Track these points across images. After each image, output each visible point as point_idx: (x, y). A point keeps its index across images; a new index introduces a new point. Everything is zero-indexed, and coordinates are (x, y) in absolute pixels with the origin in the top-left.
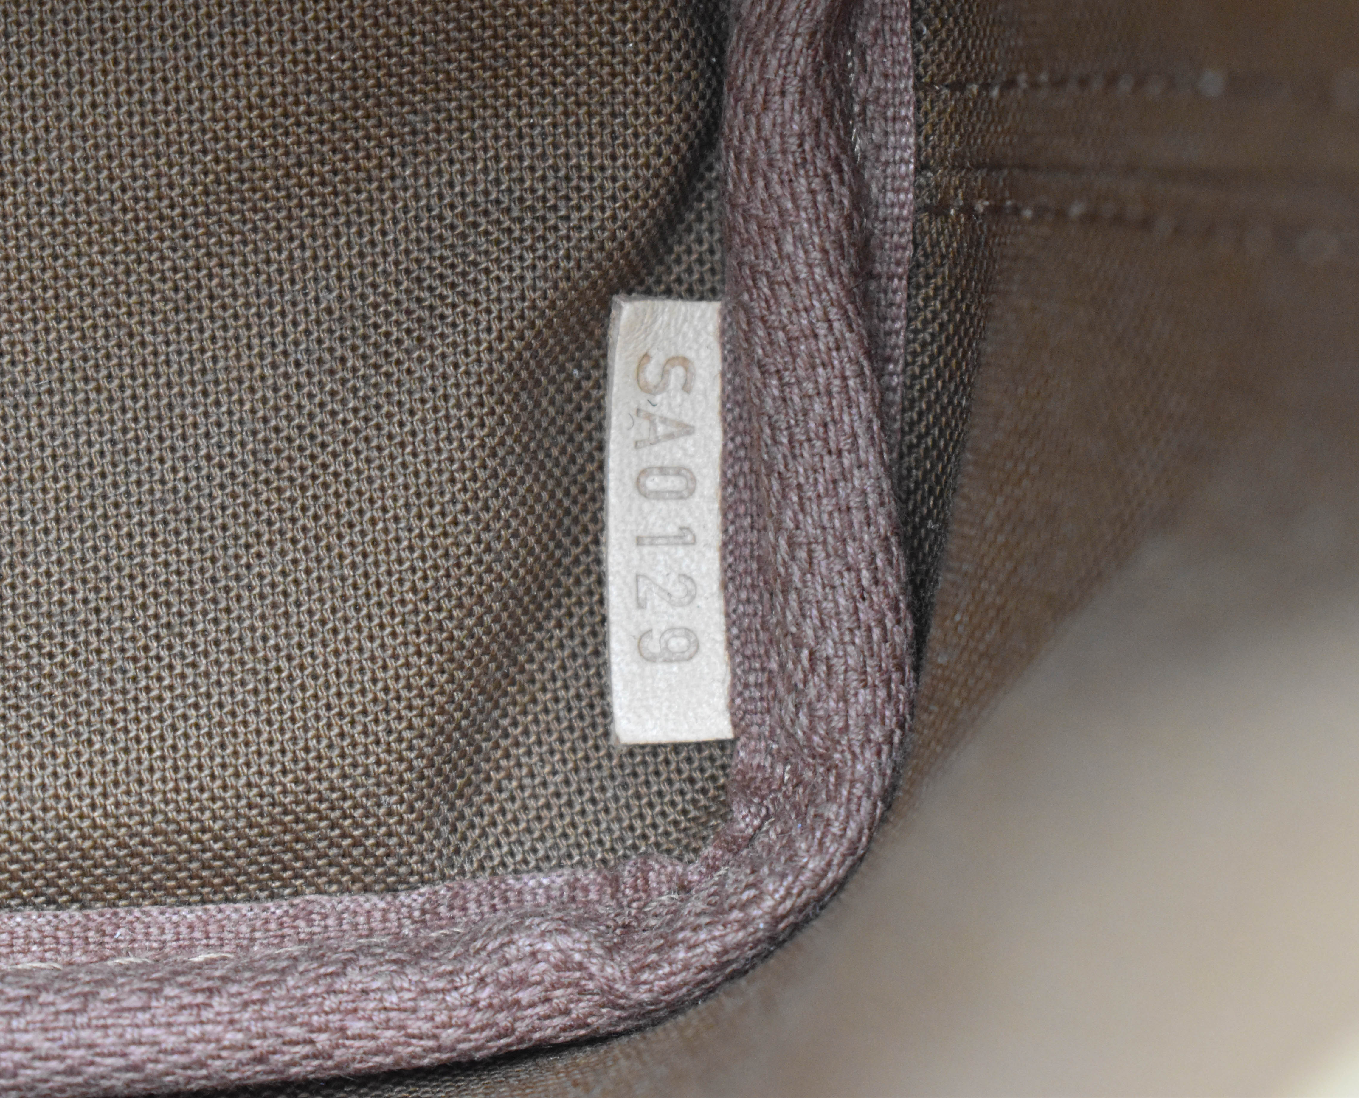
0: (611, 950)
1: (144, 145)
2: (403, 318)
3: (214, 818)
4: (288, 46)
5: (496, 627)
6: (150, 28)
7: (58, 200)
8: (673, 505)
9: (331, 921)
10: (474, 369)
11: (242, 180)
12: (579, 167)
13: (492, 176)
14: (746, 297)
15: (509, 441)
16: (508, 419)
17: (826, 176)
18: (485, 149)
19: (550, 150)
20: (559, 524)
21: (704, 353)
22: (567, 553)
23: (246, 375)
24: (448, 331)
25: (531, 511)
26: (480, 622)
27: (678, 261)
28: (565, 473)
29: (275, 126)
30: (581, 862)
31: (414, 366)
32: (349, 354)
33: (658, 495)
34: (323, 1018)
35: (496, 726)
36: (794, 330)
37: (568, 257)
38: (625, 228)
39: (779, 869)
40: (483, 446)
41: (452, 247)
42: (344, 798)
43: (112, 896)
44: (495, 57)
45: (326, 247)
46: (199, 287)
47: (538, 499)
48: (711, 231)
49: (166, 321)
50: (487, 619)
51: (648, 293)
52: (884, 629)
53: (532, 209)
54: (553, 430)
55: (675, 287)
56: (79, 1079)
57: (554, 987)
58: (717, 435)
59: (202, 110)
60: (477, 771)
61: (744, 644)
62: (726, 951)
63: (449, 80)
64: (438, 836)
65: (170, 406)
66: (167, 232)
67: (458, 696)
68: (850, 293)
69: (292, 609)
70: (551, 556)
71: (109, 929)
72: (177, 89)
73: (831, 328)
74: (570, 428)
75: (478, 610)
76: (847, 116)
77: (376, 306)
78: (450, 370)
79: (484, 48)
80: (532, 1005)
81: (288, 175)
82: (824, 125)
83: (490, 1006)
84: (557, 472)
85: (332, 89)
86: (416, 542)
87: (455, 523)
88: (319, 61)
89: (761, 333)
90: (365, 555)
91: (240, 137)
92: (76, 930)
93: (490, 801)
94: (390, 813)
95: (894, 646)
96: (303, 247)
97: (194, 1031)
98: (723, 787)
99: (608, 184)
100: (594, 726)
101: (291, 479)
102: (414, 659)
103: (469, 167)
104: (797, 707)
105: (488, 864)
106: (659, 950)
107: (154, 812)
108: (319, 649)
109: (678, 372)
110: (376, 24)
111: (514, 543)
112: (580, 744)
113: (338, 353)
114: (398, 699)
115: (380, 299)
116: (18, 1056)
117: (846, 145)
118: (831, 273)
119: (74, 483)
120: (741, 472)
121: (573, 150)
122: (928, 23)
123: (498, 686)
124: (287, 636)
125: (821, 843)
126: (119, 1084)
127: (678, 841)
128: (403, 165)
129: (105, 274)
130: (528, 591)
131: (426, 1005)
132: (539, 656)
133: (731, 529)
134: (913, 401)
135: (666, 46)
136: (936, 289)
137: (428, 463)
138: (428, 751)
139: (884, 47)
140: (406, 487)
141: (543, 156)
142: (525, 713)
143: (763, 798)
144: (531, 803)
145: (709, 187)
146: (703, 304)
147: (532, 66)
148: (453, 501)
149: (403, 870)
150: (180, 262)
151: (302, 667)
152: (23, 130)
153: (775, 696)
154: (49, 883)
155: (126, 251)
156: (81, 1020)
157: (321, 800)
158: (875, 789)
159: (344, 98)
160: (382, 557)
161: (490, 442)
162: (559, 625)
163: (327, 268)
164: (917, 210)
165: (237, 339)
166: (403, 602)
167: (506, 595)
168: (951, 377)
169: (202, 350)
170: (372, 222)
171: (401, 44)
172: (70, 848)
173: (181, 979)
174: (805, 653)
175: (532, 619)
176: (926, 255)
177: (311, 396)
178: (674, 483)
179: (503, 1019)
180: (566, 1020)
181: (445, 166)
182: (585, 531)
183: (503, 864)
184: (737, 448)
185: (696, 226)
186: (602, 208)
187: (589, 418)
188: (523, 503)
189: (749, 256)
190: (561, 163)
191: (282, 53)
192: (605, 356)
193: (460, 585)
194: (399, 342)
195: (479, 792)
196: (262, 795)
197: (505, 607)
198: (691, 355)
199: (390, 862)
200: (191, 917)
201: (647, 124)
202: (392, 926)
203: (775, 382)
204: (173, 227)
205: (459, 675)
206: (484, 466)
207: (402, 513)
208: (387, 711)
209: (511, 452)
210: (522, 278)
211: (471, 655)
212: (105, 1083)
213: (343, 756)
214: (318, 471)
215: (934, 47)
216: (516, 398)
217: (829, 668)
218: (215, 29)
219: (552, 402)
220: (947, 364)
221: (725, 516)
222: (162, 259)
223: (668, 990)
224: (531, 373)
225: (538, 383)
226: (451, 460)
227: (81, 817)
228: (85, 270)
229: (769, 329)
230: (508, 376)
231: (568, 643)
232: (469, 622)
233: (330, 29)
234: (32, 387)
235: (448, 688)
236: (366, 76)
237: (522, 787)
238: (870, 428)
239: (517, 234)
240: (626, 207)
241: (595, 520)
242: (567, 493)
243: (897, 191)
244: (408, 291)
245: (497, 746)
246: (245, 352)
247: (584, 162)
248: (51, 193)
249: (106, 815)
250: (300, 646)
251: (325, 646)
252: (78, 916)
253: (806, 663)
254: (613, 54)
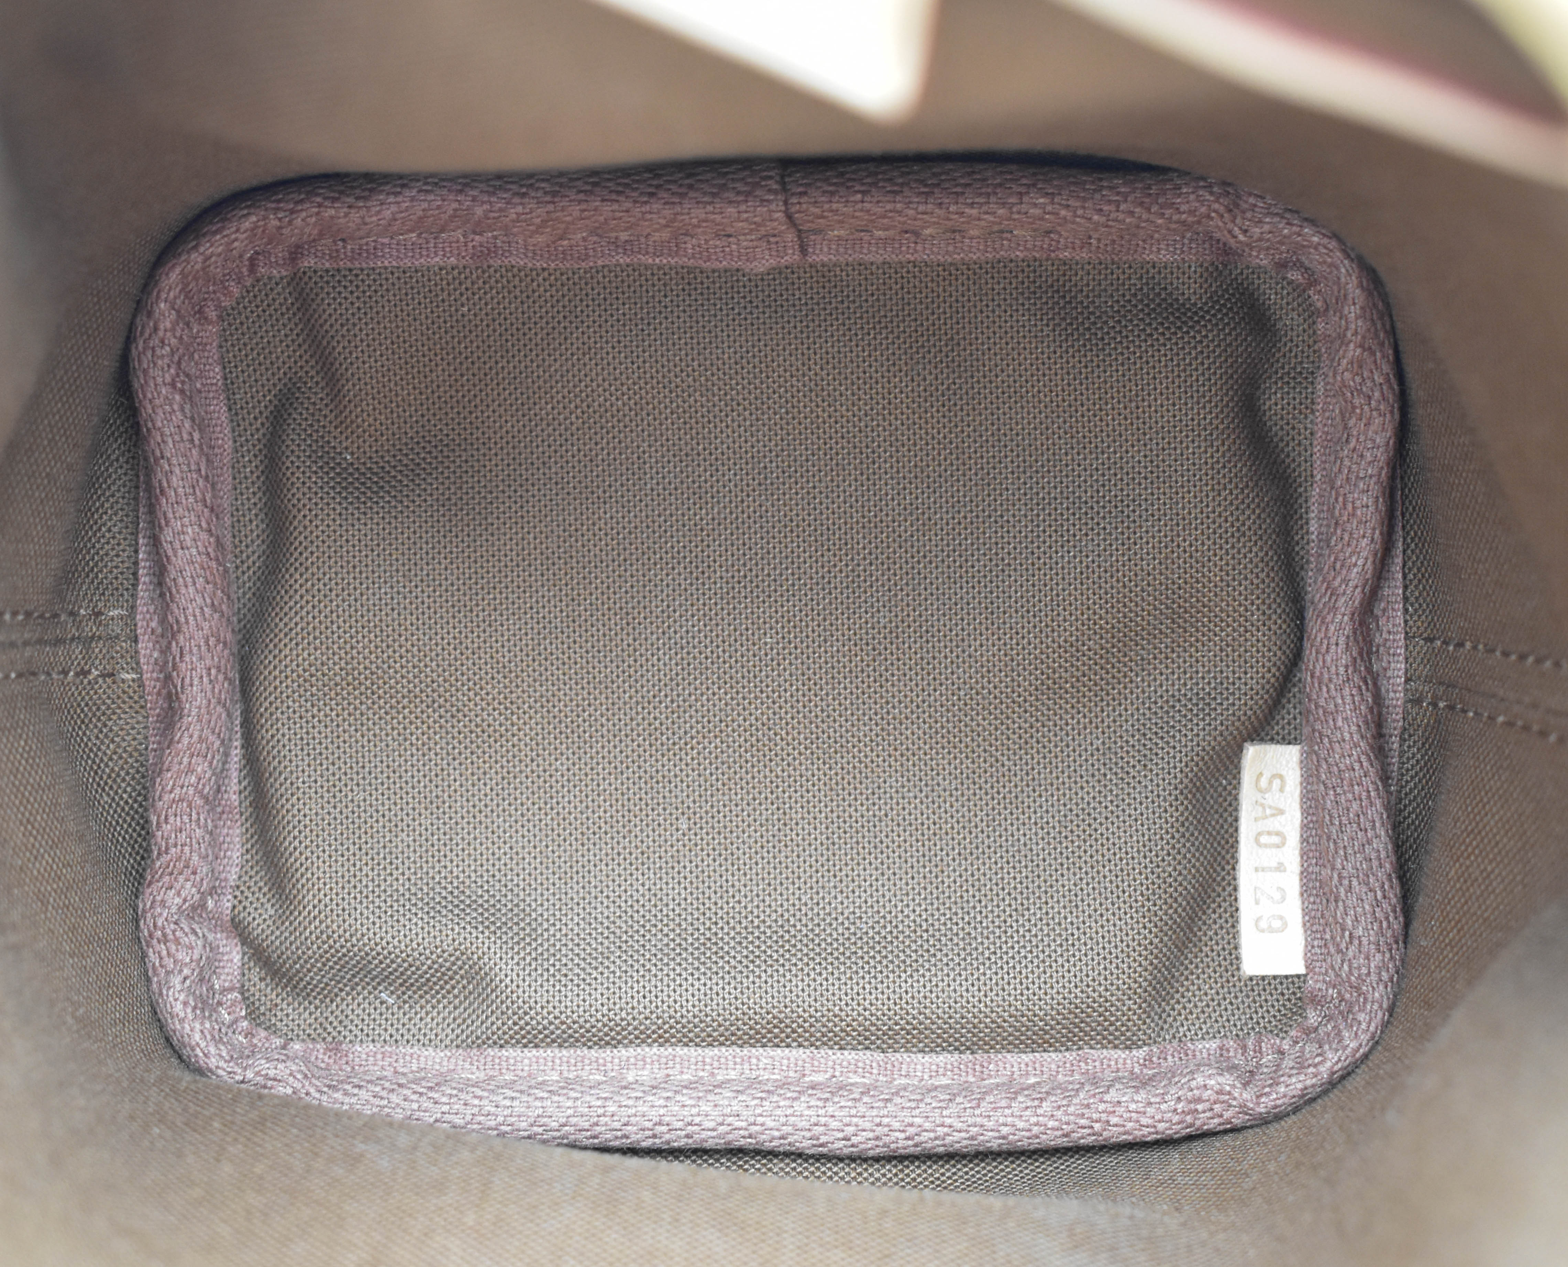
0: (1245, 1085)
1: (1006, 666)
2: (1136, 754)
3: (1040, 1009)
4: (1080, 617)
5: (1184, 914)
6: (1010, 607)
7: (962, 693)
8: (1274, 850)
9: (1097, 1064)
10: (1173, 781)
11: (1055, 683)
12: (1227, 678)
13: (1182, 681)
14: (1316, 748)
15: (1191, 819)
16: (1190, 807)
17: (1360, 687)
18: (1179, 668)
19: (1212, 669)
20: (1215, 860)
21: (1290, 772)
22: (1219, 875)
23: (1055, 781)
24: (1160, 762)
25: (1202, 854)
26: (1176, 911)
27: (1277, 724)
28: (1218, 833)
29: (1072, 656)
30: (1225, 1035)
31: (1142, 779)
32: (1108, 772)
33: (1266, 846)
34: (1098, 1115)
35: (1182, 964)
36: (1342, 766)
37: (1222, 724)
38: (1251, 709)
39: (1334, 1046)
40: (1177, 821)
41: (1162, 718)
42: (1106, 1001)
43: (987, 1047)
44: (1185, 622)
45: (1097, 717)
46: (1032, 737)
47: (1205, 847)
48: (1295, 708)
49: (1015, 754)
50: (1180, 910)
51: (1262, 740)
52: (1389, 922)
53: (1203, 699)
54: (1212, 812)
55: (1276, 737)
56: (976, 1142)
57: (1215, 1103)
58: (1298, 815)
59: (1035, 648)
60: (1172, 988)
61: (1312, 925)
62: (1306, 1088)
63: (1161, 633)
64: (1153, 1021)
65: (1017, 797)
66: (1017, 709)
67: (1164, 950)
68: (1372, 748)
69: (1080, 903)
70: (1211, 877)
71: (985, 1064)
72: (1023, 638)
73: (1362, 766)
74: (1221, 810)
75: (1175, 905)
76: (1370, 653)
77: (1122, 748)
78: (1161, 782)
79: (1179, 617)
80: (1204, 1112)
81: (1078, 681)
82: (1358, 661)
83: (1183, 1112)
84: (1214, 833)
85: (1101, 638)
86: (1143, 870)
87: (1163, 860)
88: (1095, 624)
89: (1325, 767)
90: (1117, 876)
91: (1054, 662)
92: (970, 1065)
93: (1178, 1002)
94: (1129, 1009)
95: (1393, 930)
96: (1085, 717)
97: (1034, 1120)
98: (1300, 999)
99: (1243, 687)
100: (1231, 964)
101: (1078, 836)
102: (1142, 931)
103: (1170, 677)
104: (1343, 961)
105: (1177, 1035)
106: (1270, 1086)
107: (1010, 1006)
108: (1093, 924)
109: (1277, 783)
110: (1125, 606)
111: (1193, 871)
112: (1225, 974)
113: (1102, 772)
114: (1134, 951)
115: (1124, 744)
116: (946, 1130)
117: (1369, 670)
118: (1362, 737)
119: (967, 835)
120: (1311, 835)
121: (1225, 669)
122: (1412, 606)
123: (1184, 943)
124: (1077, 917)
125: (1356, 1034)
126: (995, 1145)
127: (1276, 1026)
128: (1137, 675)
129: (984, 730)
130: (1200, 895)
131: (1150, 1111)
132: (1204, 928)
133: (1305, 865)
134: (1401, 799)
135: (1274, 617)
136: (1414, 742)
137: (1149, 829)
138: (1149, 978)
139: (1388, 618)
140: (1138, 842)
141: (1209, 672)
142: (1196, 957)
143: (1322, 1006)
144: (1199, 1004)
145: (1294, 685)
146: (1291, 747)
147: (1204, 626)
148: (1162, 849)
149: (1135, 1038)
150: (1023, 725)
151: (1085, 934)
152: (946, 657)
153: (1328, 953)
154: (956, 1040)
155: (996, 719)
156: (977, 1112)
157: (1094, 1002)
158: (1385, 1006)
159: (1107, 642)
160: (1126, 878)
161: (1181, 819)
162: (1214, 912)
163: (1097, 728)
164: (1406, 702)
165: (1051, 763)
166: (1136, 901)
167: (1189, 897)
168: (1423, 789)
169: (1033, 769)
170: (1120, 705)
171: (1137, 616)
172: (968, 1022)
173: (1026, 1092)
174: (1347, 933)
175: (1201, 909)
176: (1410, 725)
177: (1088, 793)
178: (1275, 840)
179: (1189, 1119)
180: (1221, 1120)
181: (1158, 677)
182: (1228, 863)
183: (1185, 1036)
184: (1309, 823)
185: (1287, 705)
186: (1240, 699)
187: (1230, 805)
188: (1197, 850)
189: (1318, 726)
190: (1218, 675)
191: (1077, 620)
192: (1239, 773)
193: (1166, 892)
194: (1134, 767)
195: (1173, 998)
196: (1064, 998)
197: (1188, 903)
198: (1284, 773)
199: (1128, 1034)
200: (1027, 1060)
201: (1263, 656)
202: (1129, 1066)
203: (1332, 793)
204: (1020, 707)
205: (1165, 939)
206: (1178, 831)
207: (1136, 855)
208: (1129, 957)
209: (1192, 824)
210: (1198, 735)
211: (1171, 928)
212: (989, 1145)
213: (1106, 979)
214: (1093, 832)
215: (1415, 618)
216: (1194, 796)
217: (1360, 942)
218: (1043, 608)
219: (1212, 797)
220: (1420, 781)
221: (1302, 857)
222: (1014, 722)
223: (1276, 1107)
224: (1202, 783)
225: (1205, 788)
226: (1161, 828)
227: (974, 1007)
228: (975, 728)
229: (1329, 766)
230: (1190, 785)
231: (1218, 921)
232: (1171, 911)
233: (1101, 608)
234: (948, 787)
235: (1160, 945)
236: (1119, 631)
237: (1194, 996)
238: (1382, 817)
239: (1195, 712)
240: (1252, 699)
241: (1233, 857)
242: (1219, 843)
243: (1395, 692)
244: (1139, 740)
245: (1182, 974)
246: (1054, 770)
247: (1230, 675)
248: (959, 689)
249: (986, 1006)
250: (1084, 923)
251: (1096, 922)
252: (970, 1057)
253: (1348, 939)
254: (1246, 621)
